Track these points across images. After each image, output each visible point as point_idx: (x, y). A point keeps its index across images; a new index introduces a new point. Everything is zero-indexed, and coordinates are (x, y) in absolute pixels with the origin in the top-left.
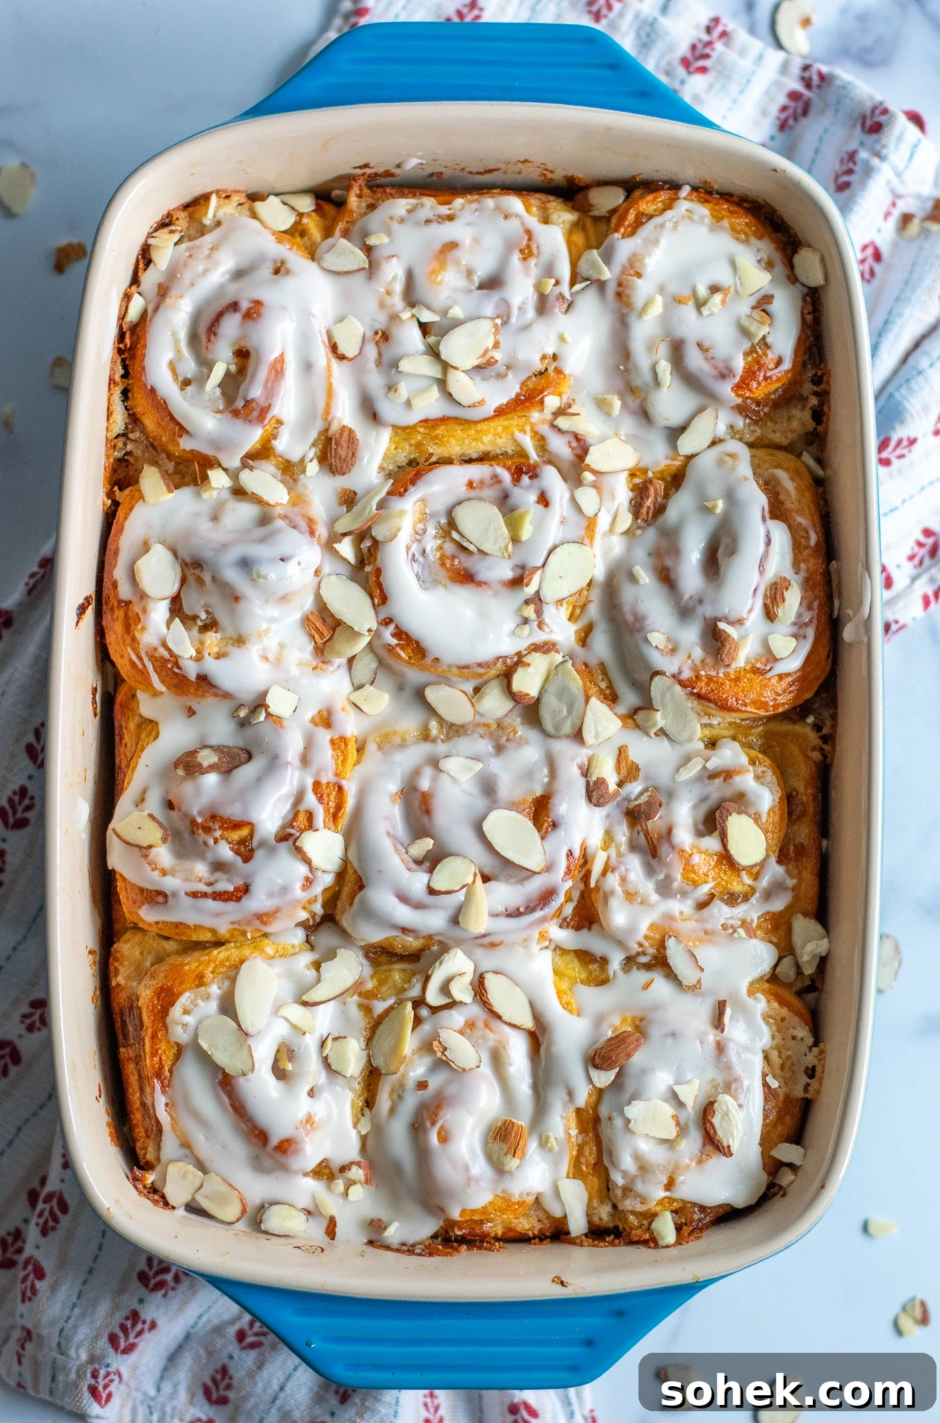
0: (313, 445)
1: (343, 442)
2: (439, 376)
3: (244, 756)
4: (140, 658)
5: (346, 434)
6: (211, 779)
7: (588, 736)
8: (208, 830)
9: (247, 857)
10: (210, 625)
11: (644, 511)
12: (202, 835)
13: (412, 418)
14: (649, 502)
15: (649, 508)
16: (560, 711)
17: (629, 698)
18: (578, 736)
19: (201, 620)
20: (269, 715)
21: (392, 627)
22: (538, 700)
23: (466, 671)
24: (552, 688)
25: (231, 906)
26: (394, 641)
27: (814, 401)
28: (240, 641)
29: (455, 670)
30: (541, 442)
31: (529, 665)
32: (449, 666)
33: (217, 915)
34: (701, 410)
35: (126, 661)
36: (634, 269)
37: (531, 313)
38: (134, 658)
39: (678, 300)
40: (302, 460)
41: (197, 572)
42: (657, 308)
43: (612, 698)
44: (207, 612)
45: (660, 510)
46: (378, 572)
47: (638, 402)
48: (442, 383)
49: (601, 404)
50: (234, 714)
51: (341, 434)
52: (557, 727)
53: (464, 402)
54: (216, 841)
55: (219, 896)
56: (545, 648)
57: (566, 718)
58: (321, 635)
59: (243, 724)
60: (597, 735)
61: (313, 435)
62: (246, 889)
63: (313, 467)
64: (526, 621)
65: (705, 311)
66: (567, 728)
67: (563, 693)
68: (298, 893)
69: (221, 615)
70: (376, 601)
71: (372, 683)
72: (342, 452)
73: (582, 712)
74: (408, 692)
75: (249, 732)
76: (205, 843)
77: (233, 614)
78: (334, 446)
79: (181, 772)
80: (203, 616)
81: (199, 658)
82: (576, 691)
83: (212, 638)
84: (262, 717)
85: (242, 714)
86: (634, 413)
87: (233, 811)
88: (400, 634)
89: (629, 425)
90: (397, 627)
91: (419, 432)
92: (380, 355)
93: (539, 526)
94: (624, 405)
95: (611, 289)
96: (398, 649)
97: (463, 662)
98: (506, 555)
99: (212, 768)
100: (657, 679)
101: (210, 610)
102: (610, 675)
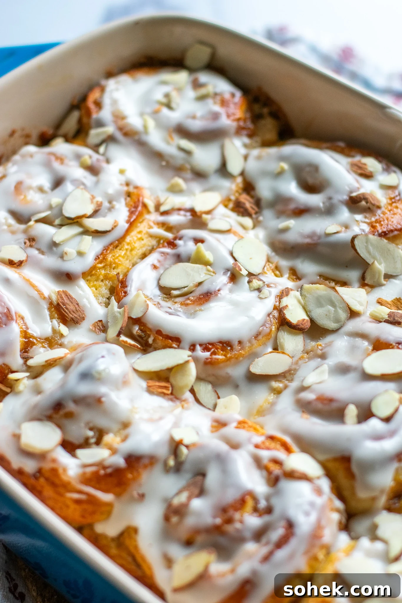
0: (52, 318)
1: (66, 300)
2: (80, 230)
3: (200, 478)
4: (80, 492)
5: (63, 296)
6: (197, 504)
7: (356, 307)
8: (229, 521)
9: (269, 510)
10: (100, 434)
11: (250, 210)
12: (229, 528)
13: (90, 260)
14: (248, 205)
15: (252, 208)
16: (329, 311)
17: (354, 275)
18: (353, 314)
19: (92, 437)
20: (187, 447)
21: (198, 348)
22: (312, 321)
23: (260, 337)
24: (311, 306)
25: (293, 543)
26: (207, 354)
27: (265, 111)
28: (126, 425)
29: (254, 342)
30: (164, 225)
31: (287, 306)
32: (250, 341)
33: (291, 557)
34: (222, 148)
35: (73, 506)
36: (119, 117)
37: (92, 179)
38: (76, 496)
39: (156, 112)
40: (54, 331)
41: (62, 412)
42: (151, 124)
43: (344, 284)
44: (91, 429)
45: (258, 202)
46: (159, 332)
47: (189, 172)
48: (86, 232)
49: (174, 190)
50: (167, 470)
51: (62, 297)
52: (337, 321)
53: (108, 228)
54: (241, 522)
55: (280, 544)
56: (284, 293)
57: (336, 311)
58: (166, 388)
59: (178, 468)
60: (361, 304)
61: (47, 313)
62: (290, 526)
63: (63, 329)
64: (259, 290)
65: (173, 105)
66: (343, 315)
67: (320, 302)
68: (319, 501)
69: (102, 422)
70: (174, 345)
71: (219, 398)
72: (71, 307)
73: (340, 298)
74: (243, 384)
75: (187, 466)
76: (238, 530)
77: (106, 413)
78: (64, 307)
79: (174, 519)
80: (91, 434)
81: (114, 451)
82: (325, 292)
83: (109, 438)
84: (184, 450)
85: (172, 462)
86: (192, 180)
87: (231, 496)
88: (206, 347)
89: (196, 187)
90: (201, 345)
91: (100, 268)
92: (38, 249)
93: (211, 249)
94: (185, 180)
95: (119, 135)
96: (214, 357)
97: (254, 332)
98: (212, 274)
99: (190, 498)
100: (356, 242)
101: (91, 425)
102: (331, 277)
